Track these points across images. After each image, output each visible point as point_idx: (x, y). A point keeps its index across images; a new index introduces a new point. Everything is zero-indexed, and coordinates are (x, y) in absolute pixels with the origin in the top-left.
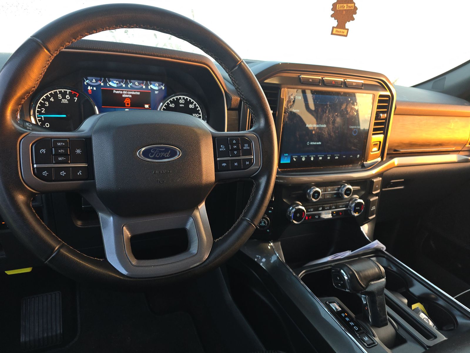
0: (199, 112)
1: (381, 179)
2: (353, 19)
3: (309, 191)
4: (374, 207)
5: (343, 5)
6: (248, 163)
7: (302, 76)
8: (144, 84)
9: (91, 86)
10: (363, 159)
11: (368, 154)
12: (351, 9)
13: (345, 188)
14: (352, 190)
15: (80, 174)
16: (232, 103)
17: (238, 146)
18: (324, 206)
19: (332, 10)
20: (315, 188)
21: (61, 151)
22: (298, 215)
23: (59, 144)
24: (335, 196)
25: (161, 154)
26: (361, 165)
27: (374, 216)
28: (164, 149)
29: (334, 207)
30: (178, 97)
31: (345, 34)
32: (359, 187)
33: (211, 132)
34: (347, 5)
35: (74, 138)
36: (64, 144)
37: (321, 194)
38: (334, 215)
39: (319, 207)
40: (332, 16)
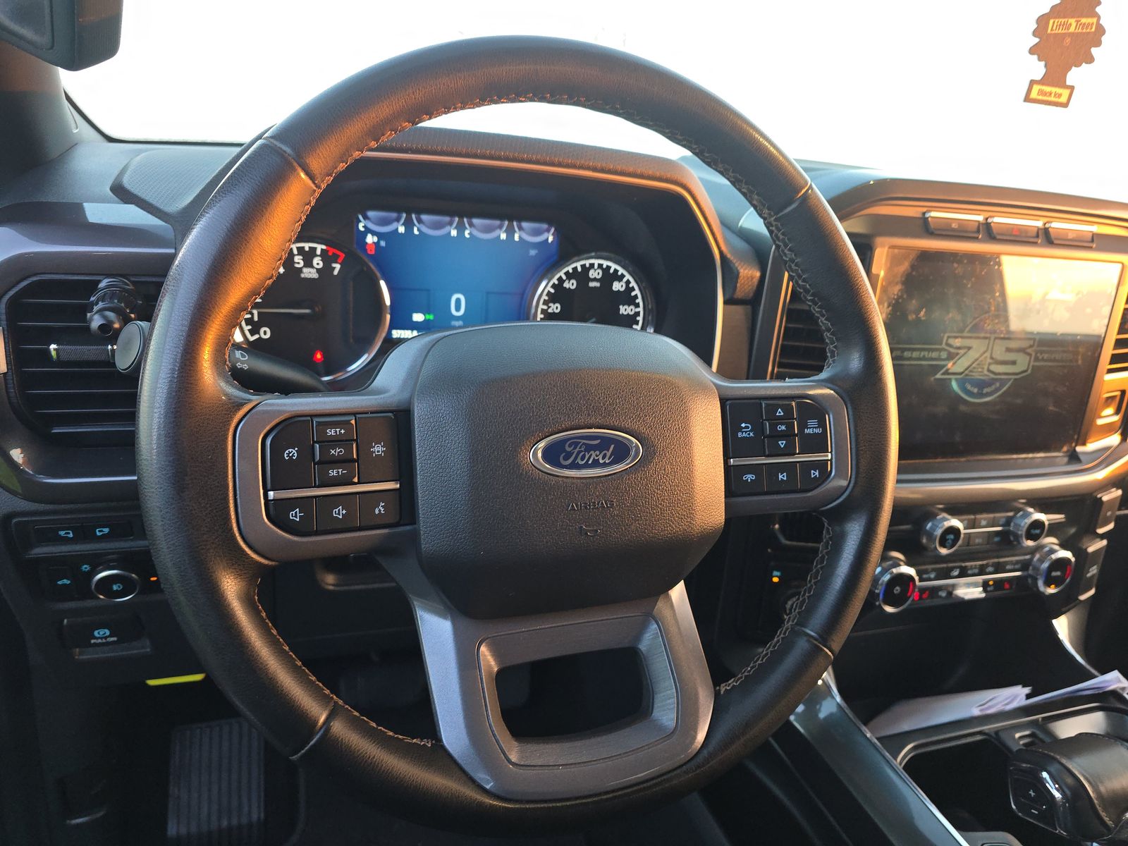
0: (637, 301)
1: (1120, 492)
2: (1090, 60)
3: (929, 525)
4: (1095, 567)
5: (1066, 20)
6: (815, 473)
7: (933, 214)
8: (504, 228)
9: (374, 233)
10: (1076, 437)
11: (1093, 421)
12: (1088, 30)
13: (1028, 521)
14: (1047, 523)
15: (380, 510)
16: (738, 285)
17: (791, 426)
18: (966, 567)
19: (1035, 33)
20: (947, 520)
21: (335, 452)
22: (897, 590)
23: (331, 432)
24: (997, 539)
25: (591, 455)
26: (1068, 454)
27: (1092, 592)
28: (599, 441)
29: (990, 569)
30: (587, 263)
31: (1063, 99)
32: (1063, 516)
33: (715, 385)
34: (1077, 22)
35: (367, 413)
36: (343, 431)
37: (962, 536)
38: (989, 589)
39: (952, 569)
40: (1032, 51)
